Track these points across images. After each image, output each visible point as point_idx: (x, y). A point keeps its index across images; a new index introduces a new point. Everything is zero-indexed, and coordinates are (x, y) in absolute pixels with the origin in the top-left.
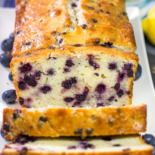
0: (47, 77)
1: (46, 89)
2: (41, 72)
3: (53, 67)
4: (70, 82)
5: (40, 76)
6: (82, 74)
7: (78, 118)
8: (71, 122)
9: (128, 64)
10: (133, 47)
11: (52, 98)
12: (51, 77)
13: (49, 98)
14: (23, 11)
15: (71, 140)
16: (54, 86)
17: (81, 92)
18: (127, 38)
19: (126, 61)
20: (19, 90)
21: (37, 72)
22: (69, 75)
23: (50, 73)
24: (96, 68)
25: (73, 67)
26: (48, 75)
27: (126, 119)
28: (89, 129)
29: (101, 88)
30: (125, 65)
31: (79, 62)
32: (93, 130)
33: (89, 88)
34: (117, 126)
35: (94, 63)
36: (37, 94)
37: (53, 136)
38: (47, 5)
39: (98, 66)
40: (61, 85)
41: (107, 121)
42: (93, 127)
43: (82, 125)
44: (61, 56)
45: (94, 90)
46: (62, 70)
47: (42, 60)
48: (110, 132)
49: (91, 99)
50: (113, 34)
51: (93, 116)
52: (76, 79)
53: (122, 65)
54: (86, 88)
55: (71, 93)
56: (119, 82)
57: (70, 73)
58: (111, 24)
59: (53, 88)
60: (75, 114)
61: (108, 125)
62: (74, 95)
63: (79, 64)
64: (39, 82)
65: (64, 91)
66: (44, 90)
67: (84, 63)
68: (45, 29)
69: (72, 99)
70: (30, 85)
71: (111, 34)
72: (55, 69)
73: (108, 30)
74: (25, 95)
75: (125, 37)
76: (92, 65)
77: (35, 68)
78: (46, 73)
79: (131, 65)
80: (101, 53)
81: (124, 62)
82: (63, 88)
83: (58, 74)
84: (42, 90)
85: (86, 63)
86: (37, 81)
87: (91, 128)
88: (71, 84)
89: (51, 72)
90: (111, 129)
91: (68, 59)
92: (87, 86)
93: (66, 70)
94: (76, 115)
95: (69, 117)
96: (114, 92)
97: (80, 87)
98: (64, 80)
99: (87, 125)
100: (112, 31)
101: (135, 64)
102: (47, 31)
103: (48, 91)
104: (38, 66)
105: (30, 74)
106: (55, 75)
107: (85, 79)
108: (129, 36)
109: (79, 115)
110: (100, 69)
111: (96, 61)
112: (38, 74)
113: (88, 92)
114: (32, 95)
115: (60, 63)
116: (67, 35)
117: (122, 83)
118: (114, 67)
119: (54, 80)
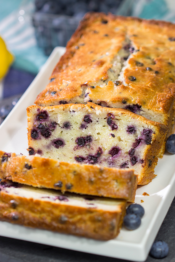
0: (62, 130)
1: (59, 143)
2: (57, 124)
3: (70, 120)
4: (84, 140)
5: (54, 127)
6: (98, 134)
7: (60, 170)
8: (52, 174)
9: (147, 129)
10: (164, 114)
11: (64, 155)
12: (66, 130)
13: (60, 153)
14: (70, 56)
15: (53, 193)
16: (68, 141)
17: (94, 152)
18: (161, 103)
19: (146, 126)
20: (31, 138)
21: (53, 122)
22: (85, 133)
23: (65, 126)
24: (113, 128)
25: (91, 124)
26: (63, 127)
27: (108, 181)
28: (69, 184)
29: (115, 151)
30: (144, 130)
31: (97, 119)
32: (72, 186)
33: (103, 150)
34: (97, 186)
35: (113, 123)
36: (48, 147)
37: (35, 186)
38: (96, 53)
39: (115, 127)
40: (74, 141)
41: (87, 179)
42: (73, 183)
43: (63, 179)
44: (80, 109)
45: (107, 152)
46: (79, 125)
47: (60, 110)
48: (89, 191)
49: (103, 162)
50: (147, 96)
51: (75, 172)
52: (91, 137)
53: (141, 129)
54: (100, 149)
55: (83, 152)
56: (134, 148)
57: (86, 129)
58: (151, 85)
59: (66, 143)
60: (59, 166)
61: (87, 184)
62: (86, 155)
63: (97, 121)
64: (53, 133)
65: (77, 149)
66: (56, 144)
67: (102, 122)
68: (78, 80)
69: (83, 159)
70: (43, 135)
71: (144, 96)
72: (71, 123)
73: (143, 90)
74: (36, 146)
75: (160, 101)
76: (110, 125)
77: (52, 117)
78: (61, 125)
79: (150, 131)
80: (122, 114)
81: (143, 127)
82: (76, 145)
83: (74, 129)
84: (55, 143)
85: (105, 122)
86: (51, 132)
87: (71, 184)
88: (85, 143)
89: (67, 125)
90: (91, 188)
91: (87, 114)
92: (101, 147)
93: (83, 126)
94: (59, 168)
95: (51, 169)
96: (128, 158)
97: (94, 146)
98: (79, 136)
99: (67, 180)
100: (147, 93)
101: (155, 130)
102: (77, 82)
103: (60, 146)
104: (55, 116)
105: (46, 124)
106: (70, 129)
107: (100, 138)
108: (164, 101)
109: (62, 168)
110: (118, 130)
111: (115, 122)
112: (54, 125)
113: (101, 154)
114: (44, 146)
115: (78, 117)
116: (95, 89)
117: (137, 150)
118: (133, 130)
119: (69, 135)
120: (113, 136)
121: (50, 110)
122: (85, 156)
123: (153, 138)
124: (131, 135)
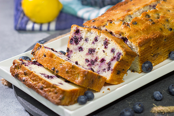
1: (81, 49)
3: (88, 37)
4: (92, 50)
5: (81, 40)
9: (120, 52)
13: (80, 55)
16: (85, 49)
17: (94, 59)
20: (69, 43)
21: (81, 36)
22: (93, 46)
24: (105, 48)
25: (97, 42)
26: (85, 41)
29: (103, 60)
30: (118, 52)
31: (100, 40)
32: (58, 71)
33: (98, 58)
35: (106, 44)
36: (75, 50)
40: (88, 50)
44: (94, 32)
45: (100, 60)
46: (92, 42)
51: (61, 64)
52: (95, 50)
55: (89, 57)
61: (65, 72)
63: (100, 42)
64: (79, 43)
65: (87, 54)
69: (88, 61)
70: (75, 43)
72: (89, 39)
76: (104, 45)
77: (81, 34)
78: (84, 39)
79: (120, 54)
80: (111, 40)
81: (118, 50)
82: (88, 52)
83: (89, 43)
84: (79, 48)
85: (103, 43)
88: (92, 52)
90: (66, 75)
91: (96, 36)
93: (93, 43)
96: (107, 66)
97: (95, 55)
98: (90, 48)
100: (136, 33)
101: (123, 54)
103: (81, 51)
106: (87, 43)
107: (98, 51)
108: (142, 40)
110: (107, 49)
111: (108, 44)
112: (81, 38)
115: (92, 38)
117: (112, 62)
118: (113, 51)
119: (86, 46)
120: (104, 51)
121: (81, 29)
122: (90, 60)
123: (121, 58)
124: (111, 53)
